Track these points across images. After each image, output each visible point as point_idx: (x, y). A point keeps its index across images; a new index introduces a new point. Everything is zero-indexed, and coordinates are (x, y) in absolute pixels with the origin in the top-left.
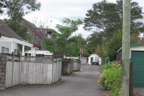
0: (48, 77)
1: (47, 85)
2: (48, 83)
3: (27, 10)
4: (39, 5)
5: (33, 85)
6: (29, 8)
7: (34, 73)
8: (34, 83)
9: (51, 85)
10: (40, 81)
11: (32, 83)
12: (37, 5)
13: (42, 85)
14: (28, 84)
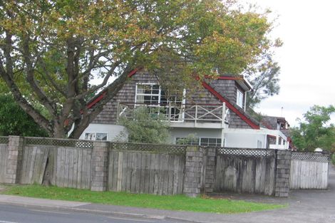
0: (323, 179)
1: (321, 189)
2: (323, 187)
3: (264, 95)
4: (278, 88)
5: (306, 189)
6: (266, 92)
7: (307, 175)
8: (307, 187)
9: (326, 189)
10: (314, 184)
11: (304, 187)
12: (276, 88)
13: (316, 189)
14: (300, 189)
